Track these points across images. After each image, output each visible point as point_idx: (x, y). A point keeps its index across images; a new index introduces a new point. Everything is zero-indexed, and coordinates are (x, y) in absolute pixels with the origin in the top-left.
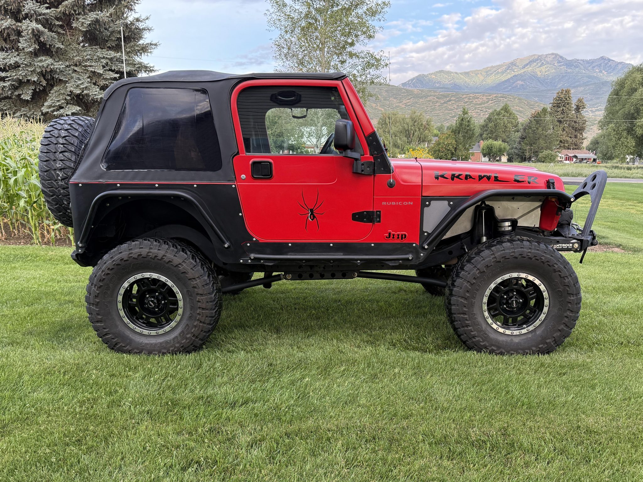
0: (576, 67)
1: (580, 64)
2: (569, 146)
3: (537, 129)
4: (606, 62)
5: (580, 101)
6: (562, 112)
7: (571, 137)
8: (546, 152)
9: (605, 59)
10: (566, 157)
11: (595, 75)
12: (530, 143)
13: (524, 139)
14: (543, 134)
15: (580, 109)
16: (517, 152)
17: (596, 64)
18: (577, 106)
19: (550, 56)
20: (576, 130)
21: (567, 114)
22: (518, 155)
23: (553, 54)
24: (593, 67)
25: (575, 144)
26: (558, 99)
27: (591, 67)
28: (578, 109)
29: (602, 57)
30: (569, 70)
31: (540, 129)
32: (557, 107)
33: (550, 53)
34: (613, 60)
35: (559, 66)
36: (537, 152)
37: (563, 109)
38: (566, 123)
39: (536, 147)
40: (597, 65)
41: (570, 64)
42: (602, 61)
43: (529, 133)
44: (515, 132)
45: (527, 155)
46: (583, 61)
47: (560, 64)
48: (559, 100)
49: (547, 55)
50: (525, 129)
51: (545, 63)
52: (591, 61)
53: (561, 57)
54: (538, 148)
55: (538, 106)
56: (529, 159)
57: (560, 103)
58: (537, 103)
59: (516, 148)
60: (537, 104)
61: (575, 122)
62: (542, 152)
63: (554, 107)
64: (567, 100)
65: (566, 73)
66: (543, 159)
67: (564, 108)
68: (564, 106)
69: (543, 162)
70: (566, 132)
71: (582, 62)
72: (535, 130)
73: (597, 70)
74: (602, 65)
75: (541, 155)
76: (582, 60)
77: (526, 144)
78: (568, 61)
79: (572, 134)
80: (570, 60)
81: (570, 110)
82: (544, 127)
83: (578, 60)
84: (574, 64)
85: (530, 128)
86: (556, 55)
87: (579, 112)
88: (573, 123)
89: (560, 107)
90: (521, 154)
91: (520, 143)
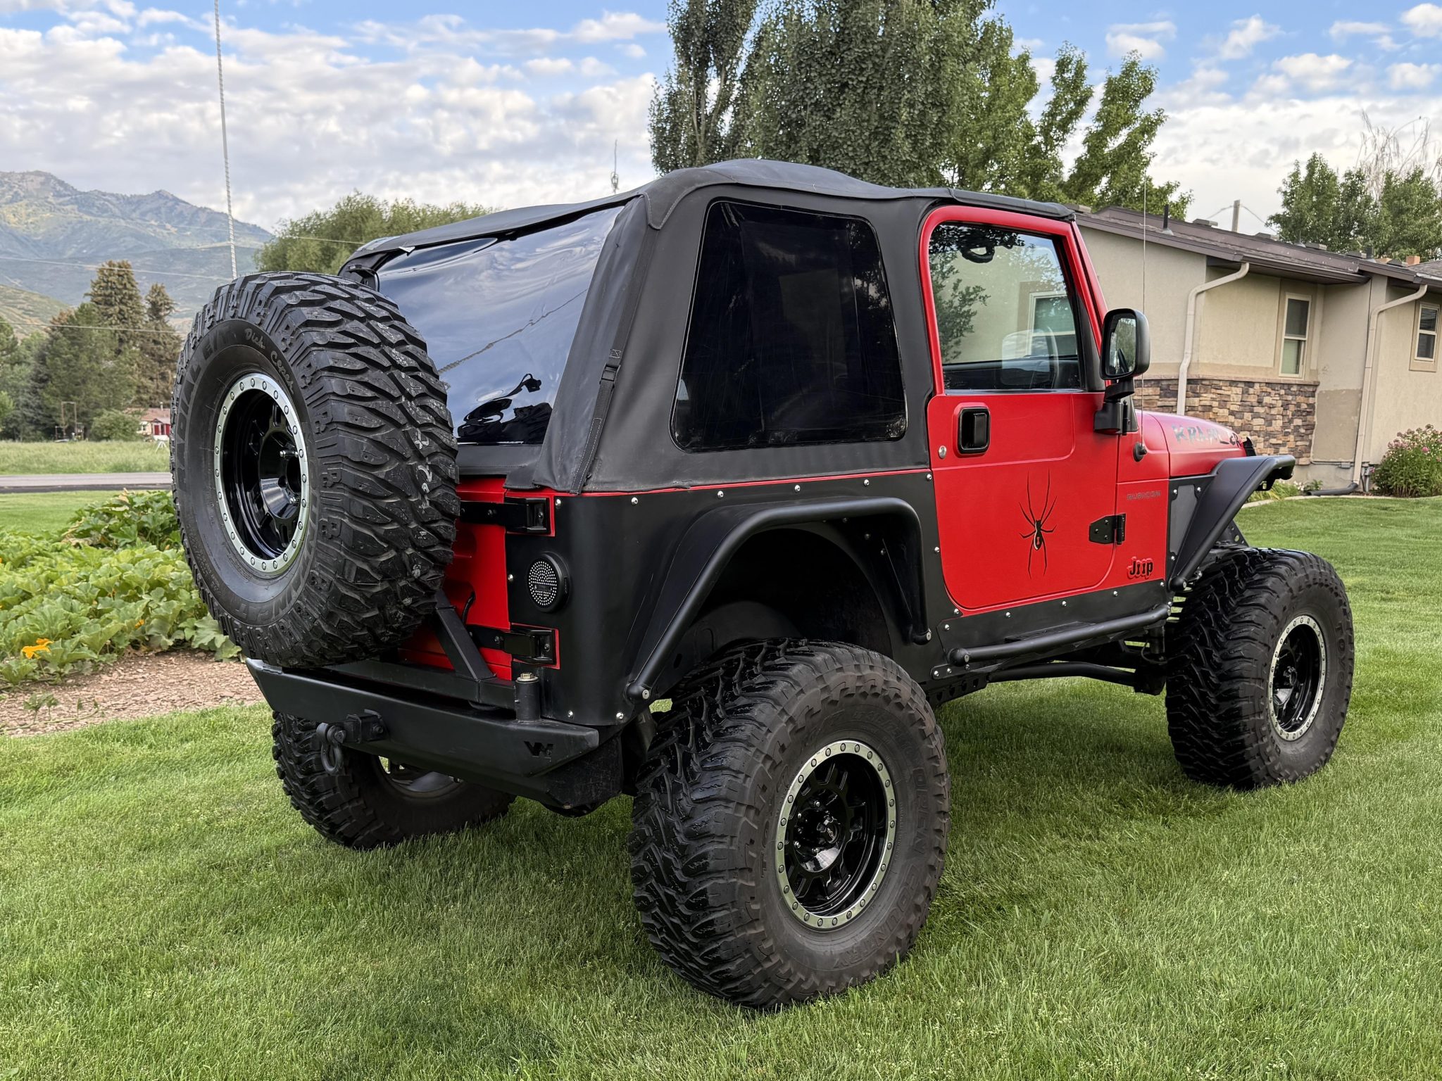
0: (103, 210)
1: (112, 204)
2: (151, 399)
3: (76, 356)
4: (170, 204)
5: (157, 291)
6: (121, 317)
7: (151, 379)
8: (108, 416)
9: (167, 198)
10: (156, 427)
11: (150, 232)
12: (62, 392)
13: (42, 381)
14: (92, 369)
15: (160, 310)
16: (31, 415)
17: (149, 207)
18: (154, 304)
19: (32, 177)
20: (160, 362)
21: (134, 323)
22: (37, 423)
23: (38, 173)
24: (143, 214)
25: (164, 394)
26: (103, 284)
27: (138, 212)
28: (156, 310)
29: (158, 193)
30: (87, 218)
31: (84, 357)
32: (106, 303)
33: (31, 170)
34: (184, 202)
35: (60, 204)
36: (84, 414)
37: (121, 310)
38: (134, 345)
39: (82, 403)
40: (151, 210)
41: (85, 201)
42: (162, 201)
43: (56, 368)
44: (13, 365)
45: (63, 422)
46: (117, 197)
47: (61, 200)
48: (106, 288)
49: (24, 174)
50: (42, 359)
51: (22, 194)
52: (135, 200)
53: (61, 183)
54: (88, 403)
55: (26, 299)
56: (67, 433)
57: (110, 295)
58: (23, 292)
59: (27, 405)
60: (23, 296)
61: (155, 342)
62: (99, 415)
63: (97, 303)
64: (125, 287)
65: (80, 222)
66: (105, 434)
67: (123, 307)
68: (121, 302)
69: (108, 438)
70: (138, 365)
71: (113, 199)
72: (70, 360)
73: (153, 222)
74: (163, 210)
75: (97, 422)
76: (112, 195)
77: (54, 394)
78: (80, 193)
79: (152, 371)
80: (84, 193)
81: (138, 313)
82: (93, 351)
83: (104, 194)
84: (97, 203)
85: (56, 354)
86: (48, 177)
87: (159, 318)
88: (152, 345)
89: (111, 305)
90: (43, 421)
91: (35, 393)
